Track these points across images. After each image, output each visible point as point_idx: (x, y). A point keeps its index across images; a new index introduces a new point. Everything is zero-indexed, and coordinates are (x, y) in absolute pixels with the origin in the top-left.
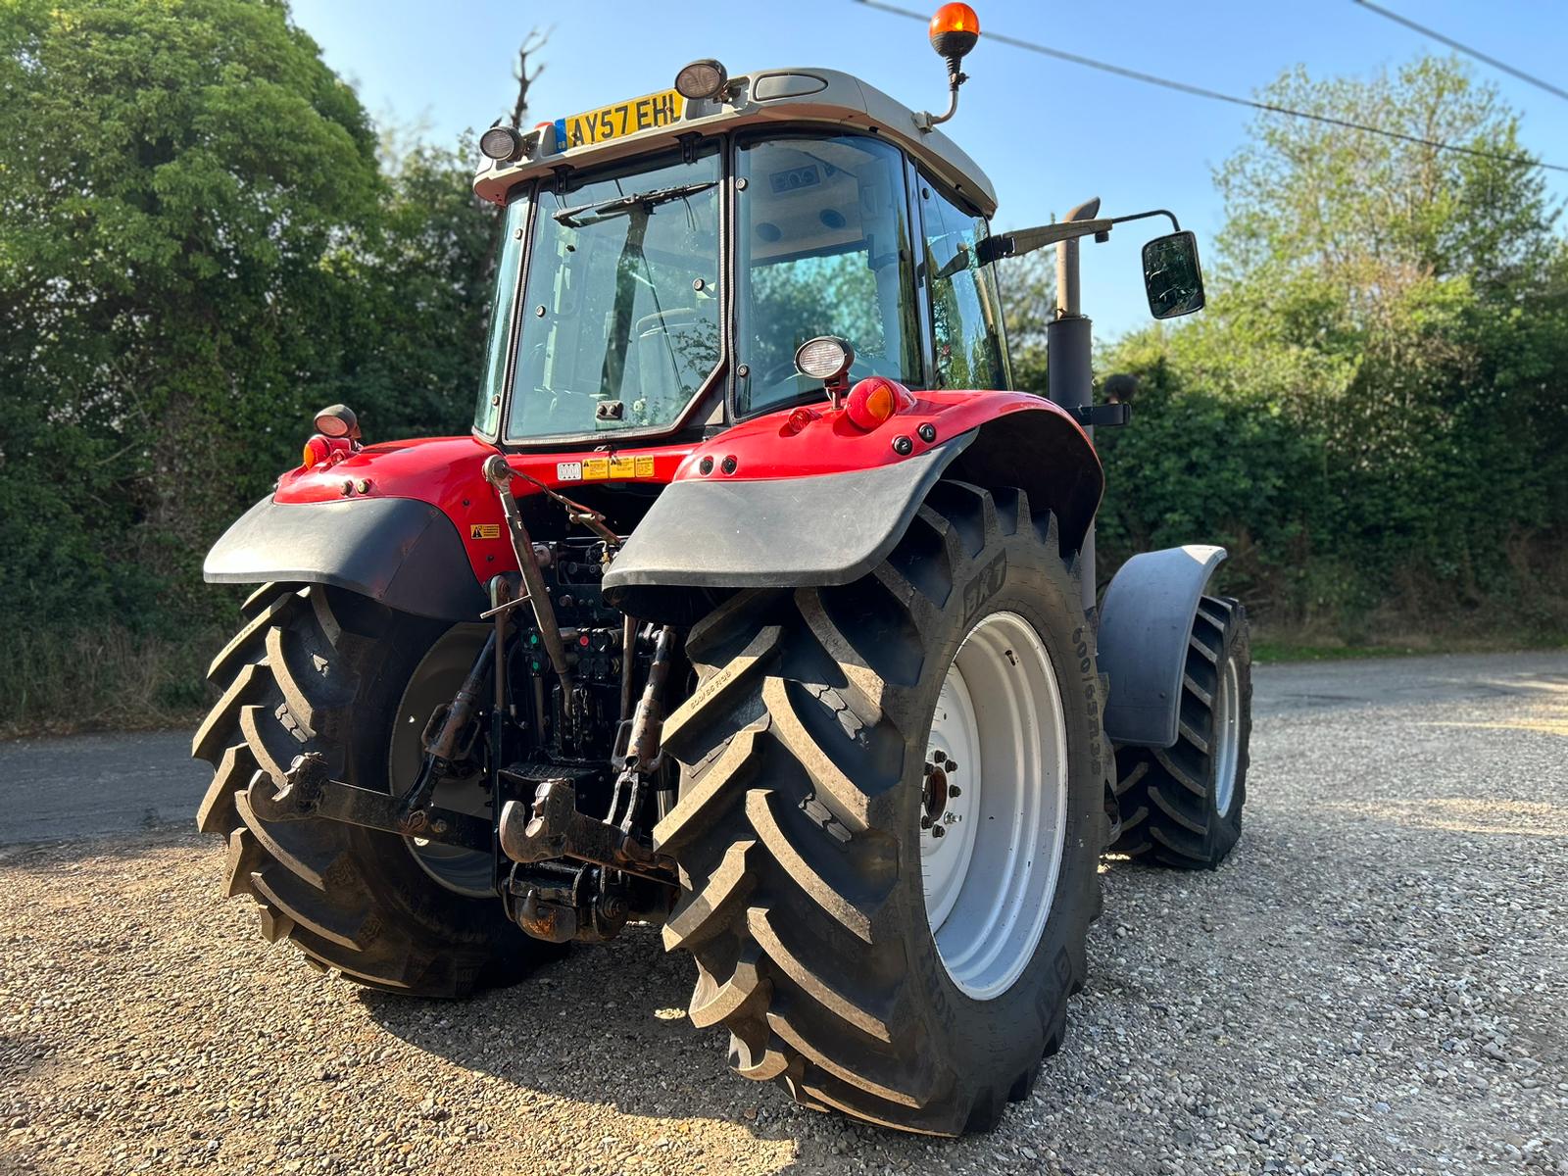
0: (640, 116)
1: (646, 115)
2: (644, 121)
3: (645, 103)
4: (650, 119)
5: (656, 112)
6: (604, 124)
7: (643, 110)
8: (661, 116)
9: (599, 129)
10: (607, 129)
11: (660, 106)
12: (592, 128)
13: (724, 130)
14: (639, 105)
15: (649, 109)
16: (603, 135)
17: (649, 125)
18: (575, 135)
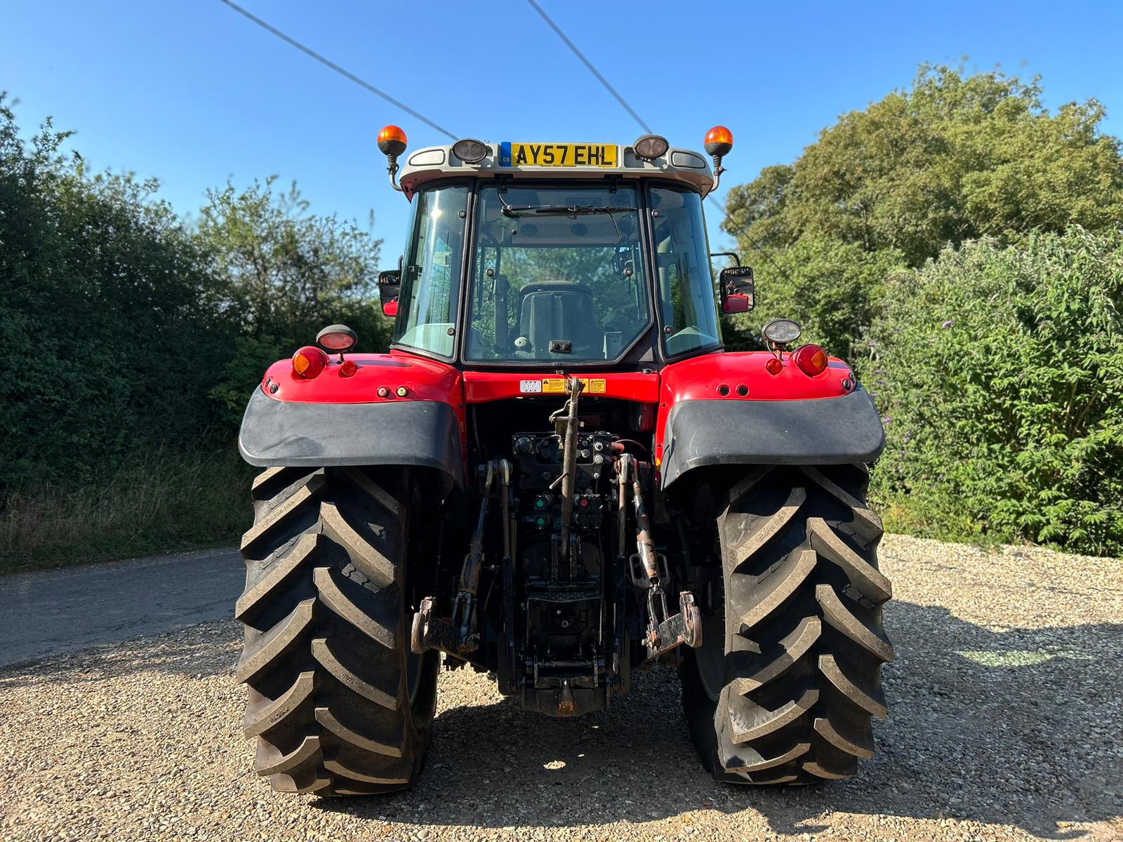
0: (577, 155)
1: (582, 155)
2: (580, 159)
3: (583, 148)
4: (585, 159)
5: (590, 156)
6: (546, 154)
7: (580, 151)
8: (593, 159)
9: (541, 157)
10: (549, 158)
11: (594, 152)
12: (535, 155)
13: (638, 177)
14: (577, 148)
15: (585, 152)
16: (545, 161)
17: (583, 163)
18: (519, 156)
